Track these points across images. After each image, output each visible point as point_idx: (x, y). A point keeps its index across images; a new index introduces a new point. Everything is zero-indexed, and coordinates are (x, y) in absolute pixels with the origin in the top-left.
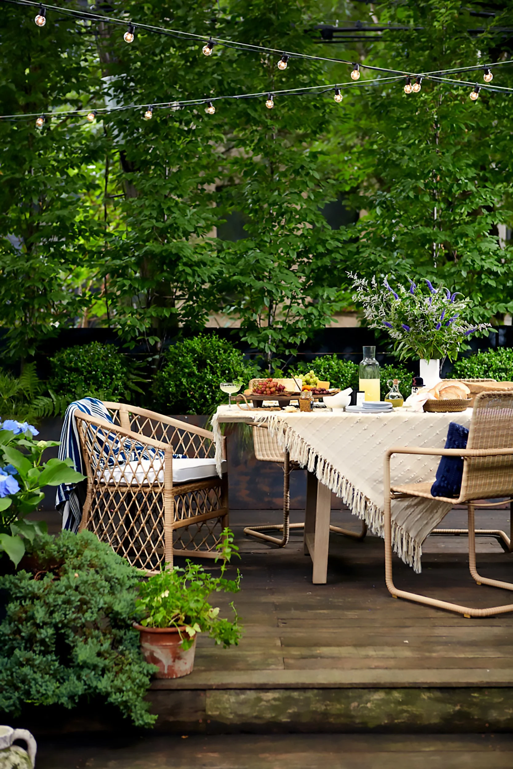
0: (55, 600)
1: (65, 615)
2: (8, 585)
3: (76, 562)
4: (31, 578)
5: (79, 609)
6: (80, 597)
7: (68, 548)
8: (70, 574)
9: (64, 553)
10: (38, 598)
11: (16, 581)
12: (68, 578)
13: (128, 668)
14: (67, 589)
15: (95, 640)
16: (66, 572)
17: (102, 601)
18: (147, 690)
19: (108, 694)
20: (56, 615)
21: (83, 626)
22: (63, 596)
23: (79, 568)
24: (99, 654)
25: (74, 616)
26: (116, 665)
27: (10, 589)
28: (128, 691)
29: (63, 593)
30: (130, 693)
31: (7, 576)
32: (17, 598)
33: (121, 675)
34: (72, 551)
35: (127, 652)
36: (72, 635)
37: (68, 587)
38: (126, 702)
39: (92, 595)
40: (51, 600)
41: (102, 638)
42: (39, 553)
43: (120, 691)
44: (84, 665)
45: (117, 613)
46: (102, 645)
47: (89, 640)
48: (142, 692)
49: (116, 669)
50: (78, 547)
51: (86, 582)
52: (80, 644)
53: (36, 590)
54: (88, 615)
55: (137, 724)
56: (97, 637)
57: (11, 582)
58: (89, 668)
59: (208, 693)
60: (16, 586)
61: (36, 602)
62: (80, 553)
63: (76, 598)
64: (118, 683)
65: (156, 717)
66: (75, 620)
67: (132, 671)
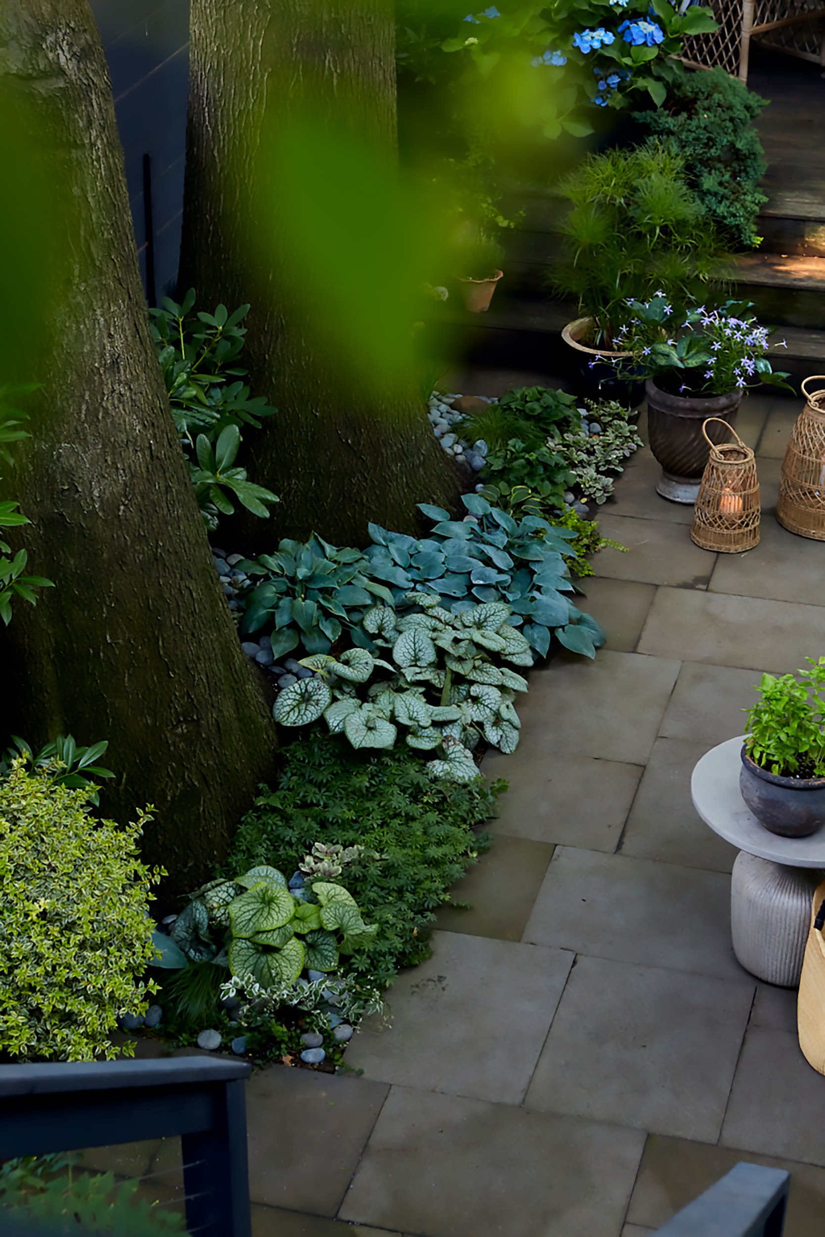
0: (687, 137)
1: (695, 150)
2: (649, 120)
3: (706, 103)
4: (668, 115)
5: (706, 145)
6: (708, 135)
7: (700, 90)
8: (701, 116)
9: (697, 93)
10: (673, 133)
11: (656, 118)
12: (699, 119)
13: (742, 197)
14: (697, 129)
15: (718, 173)
16: (697, 113)
17: (725, 140)
18: (757, 217)
19: (724, 218)
20: (686, 149)
21: (709, 159)
22: (693, 134)
23: (708, 109)
24: (720, 184)
25: (701, 152)
26: (733, 193)
27: (650, 123)
28: (740, 216)
29: (694, 132)
30: (742, 219)
31: (648, 112)
32: (656, 132)
33: (736, 203)
34: (703, 93)
35: (743, 183)
36: (699, 166)
37: (698, 127)
38: (738, 225)
39: (718, 134)
40: (683, 137)
41: (723, 170)
42: (676, 91)
43: (734, 216)
44: (709, 192)
45: (739, 150)
46: (723, 176)
47: (713, 171)
48: (752, 218)
49: (732, 197)
50: (709, 89)
51: (712, 123)
52: (706, 175)
53: (672, 128)
54: (713, 151)
55: (745, 243)
56: (719, 169)
57: (651, 118)
58: (711, 194)
59: (807, 223)
60: (656, 121)
61: (671, 137)
62: (709, 96)
63: (704, 137)
64: (732, 209)
65: (762, 239)
66: (701, 154)
67: (745, 200)
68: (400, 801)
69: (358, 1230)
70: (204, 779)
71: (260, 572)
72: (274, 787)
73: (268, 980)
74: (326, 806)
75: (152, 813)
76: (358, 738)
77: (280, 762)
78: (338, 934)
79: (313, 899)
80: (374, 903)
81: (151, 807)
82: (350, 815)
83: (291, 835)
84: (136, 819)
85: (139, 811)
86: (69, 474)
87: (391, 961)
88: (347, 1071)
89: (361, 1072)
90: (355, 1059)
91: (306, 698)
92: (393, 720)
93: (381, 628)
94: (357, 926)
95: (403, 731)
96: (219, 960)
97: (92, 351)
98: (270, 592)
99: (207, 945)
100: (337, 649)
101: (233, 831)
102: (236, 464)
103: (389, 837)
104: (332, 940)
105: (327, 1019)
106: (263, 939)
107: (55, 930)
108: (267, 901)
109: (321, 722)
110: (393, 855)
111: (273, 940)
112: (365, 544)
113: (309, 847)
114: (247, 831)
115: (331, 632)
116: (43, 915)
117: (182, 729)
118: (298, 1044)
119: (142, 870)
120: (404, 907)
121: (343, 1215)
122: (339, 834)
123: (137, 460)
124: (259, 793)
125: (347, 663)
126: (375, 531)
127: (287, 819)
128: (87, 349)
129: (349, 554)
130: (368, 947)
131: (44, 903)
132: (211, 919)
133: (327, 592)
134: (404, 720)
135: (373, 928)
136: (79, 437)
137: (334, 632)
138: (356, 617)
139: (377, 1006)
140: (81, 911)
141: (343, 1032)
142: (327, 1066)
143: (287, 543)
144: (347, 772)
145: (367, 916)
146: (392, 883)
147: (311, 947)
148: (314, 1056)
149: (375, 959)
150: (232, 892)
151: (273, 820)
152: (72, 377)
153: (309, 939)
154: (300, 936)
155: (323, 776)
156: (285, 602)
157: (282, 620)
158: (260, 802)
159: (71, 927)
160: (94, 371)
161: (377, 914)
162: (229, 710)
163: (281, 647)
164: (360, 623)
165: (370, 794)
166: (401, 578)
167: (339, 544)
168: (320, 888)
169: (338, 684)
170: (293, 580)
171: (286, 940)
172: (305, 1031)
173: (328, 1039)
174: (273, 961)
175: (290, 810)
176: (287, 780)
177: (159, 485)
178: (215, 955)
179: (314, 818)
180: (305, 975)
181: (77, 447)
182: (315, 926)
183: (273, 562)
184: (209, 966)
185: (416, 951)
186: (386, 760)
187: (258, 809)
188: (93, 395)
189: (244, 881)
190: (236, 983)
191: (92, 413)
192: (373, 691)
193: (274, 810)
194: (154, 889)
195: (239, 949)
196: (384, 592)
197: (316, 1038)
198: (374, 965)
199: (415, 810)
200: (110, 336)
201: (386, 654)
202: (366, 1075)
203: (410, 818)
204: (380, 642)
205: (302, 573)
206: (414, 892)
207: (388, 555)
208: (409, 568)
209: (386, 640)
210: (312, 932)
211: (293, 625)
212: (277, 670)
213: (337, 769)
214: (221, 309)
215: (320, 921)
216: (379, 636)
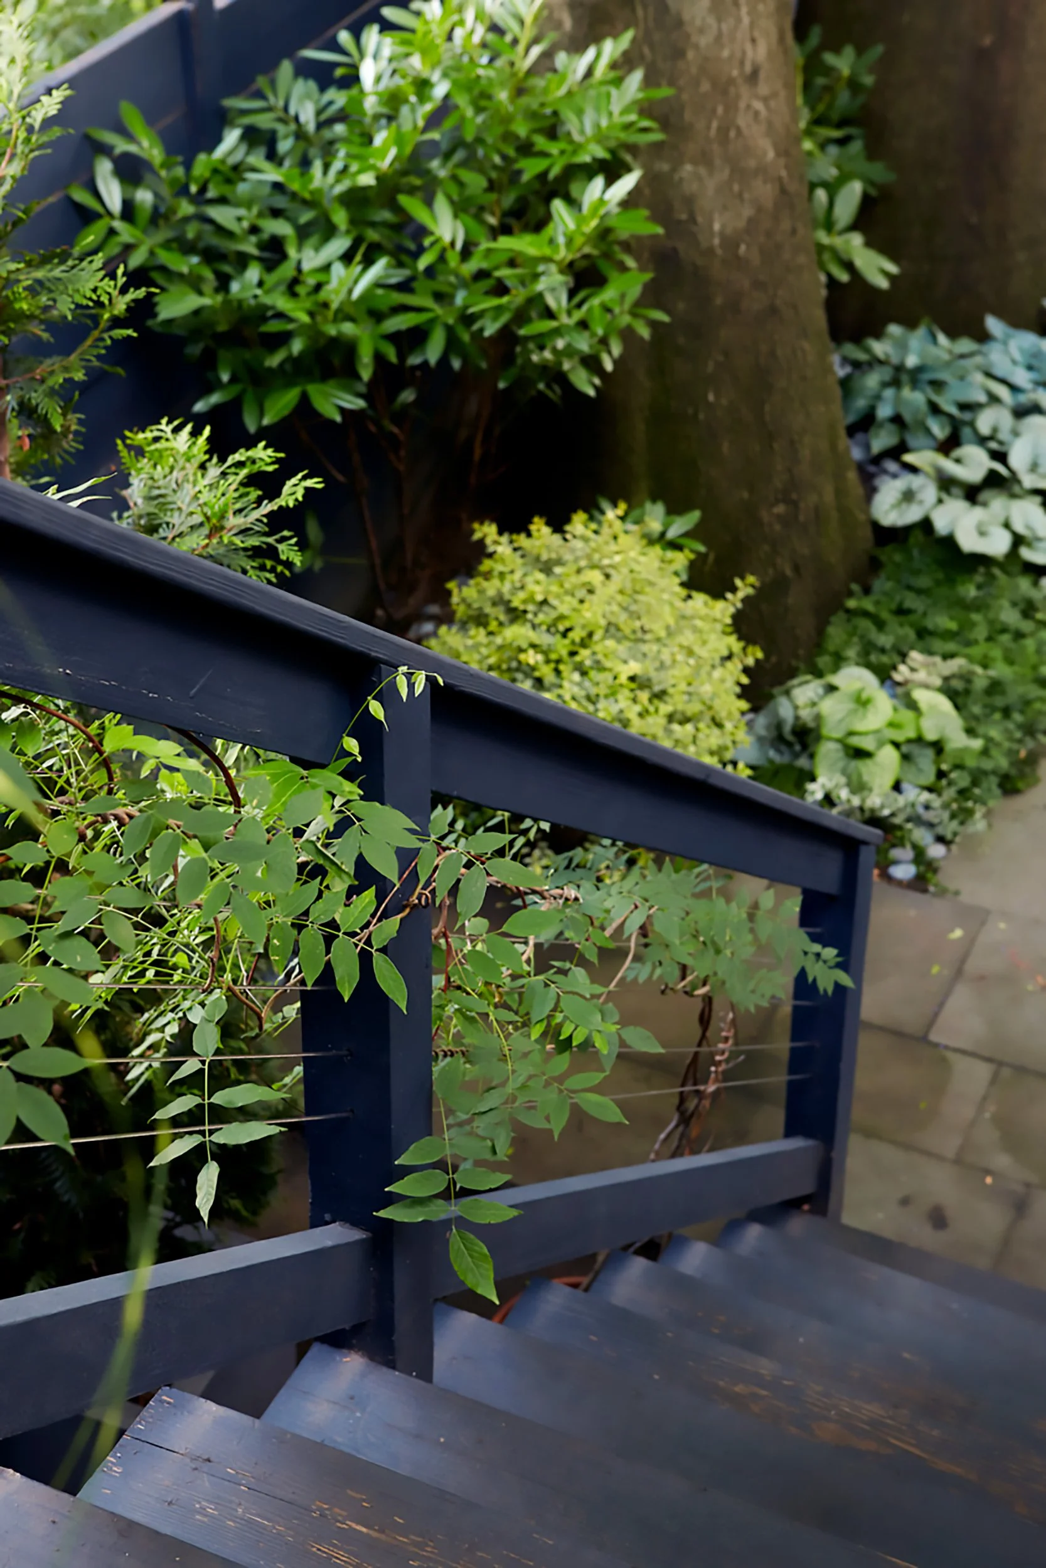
68: (1010, 616)
69: (950, 1055)
70: (796, 568)
71: (862, 356)
72: (867, 591)
73: (859, 787)
74: (925, 614)
75: (753, 586)
76: (968, 542)
77: (875, 565)
78: (938, 747)
79: (912, 705)
80: (976, 718)
81: (751, 579)
82: (953, 626)
83: (885, 640)
84: (734, 590)
85: (738, 582)
86: (689, 201)
87: (994, 781)
88: (942, 892)
89: (957, 893)
90: (949, 877)
91: (908, 496)
92: (1007, 525)
93: (995, 430)
94: (958, 739)
95: (1018, 540)
96: (803, 762)
97: (731, 57)
98: (872, 380)
99: (789, 745)
100: (948, 446)
101: (821, 632)
102: (854, 227)
103: (996, 653)
104: (930, 753)
105: (922, 836)
106: (855, 741)
107: (644, 696)
108: (862, 702)
109: (926, 524)
110: (1000, 670)
111: (867, 744)
112: (983, 337)
113: (903, 656)
114: (836, 632)
115: (939, 430)
116: (632, 679)
117: (780, 509)
118: (886, 857)
119: (736, 646)
120: (1011, 726)
121: (934, 1037)
122: (938, 645)
123: (765, 192)
124: (850, 594)
125: (958, 461)
126: (993, 324)
127: (880, 625)
128: (726, 53)
129: (965, 345)
130: (971, 762)
131: (634, 667)
132: (797, 718)
133: (938, 385)
134: (1020, 528)
135: (977, 744)
136: (705, 159)
137: (942, 428)
138: (966, 416)
139: (979, 824)
140: (675, 678)
141: (936, 851)
142: (919, 884)
143: (894, 329)
144: (951, 581)
145: (970, 732)
146: (999, 701)
147: (906, 758)
148: (904, 871)
149: (978, 776)
150: (821, 691)
151: (865, 624)
152: (705, 87)
153: (904, 749)
154: (896, 745)
155: (924, 582)
156: (889, 393)
157: (884, 411)
158: (852, 603)
159: (660, 695)
160: (731, 81)
161: (981, 730)
162: (829, 495)
163: (881, 441)
164: (972, 424)
165: (977, 606)
166: (1022, 378)
167: (953, 335)
168: (920, 695)
169: (946, 484)
170: (900, 368)
171: (881, 744)
172: (894, 846)
173: (920, 856)
174: (865, 768)
175: (885, 615)
176: (881, 584)
177: (786, 225)
178: (797, 756)
179: (912, 625)
180: (897, 787)
181: (702, 171)
182: (912, 734)
183: (879, 348)
184: (790, 767)
185: (1022, 775)
186: (996, 571)
187: (848, 611)
188: (727, 109)
189: (835, 679)
190: (823, 786)
191: (723, 131)
192: (984, 496)
193: (866, 614)
194: (746, 670)
195: (828, 752)
196: (1002, 392)
197: (907, 853)
198: (975, 783)
199: (1027, 626)
200: (753, 41)
201: (1000, 456)
202: (964, 898)
203: (1019, 635)
204: (993, 445)
205: (911, 361)
206: (1022, 712)
207: (1007, 352)
208: (1030, 368)
209: (1001, 443)
210: (909, 741)
211: (897, 420)
212: (872, 469)
213: (940, 575)
214: (849, 52)
215: (918, 729)
216: (991, 438)
